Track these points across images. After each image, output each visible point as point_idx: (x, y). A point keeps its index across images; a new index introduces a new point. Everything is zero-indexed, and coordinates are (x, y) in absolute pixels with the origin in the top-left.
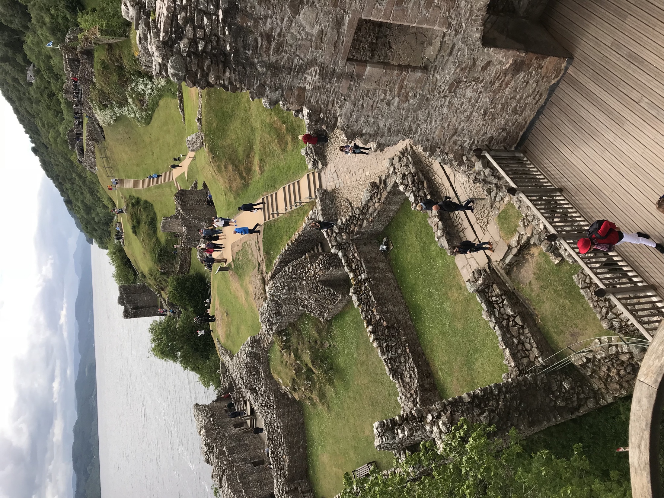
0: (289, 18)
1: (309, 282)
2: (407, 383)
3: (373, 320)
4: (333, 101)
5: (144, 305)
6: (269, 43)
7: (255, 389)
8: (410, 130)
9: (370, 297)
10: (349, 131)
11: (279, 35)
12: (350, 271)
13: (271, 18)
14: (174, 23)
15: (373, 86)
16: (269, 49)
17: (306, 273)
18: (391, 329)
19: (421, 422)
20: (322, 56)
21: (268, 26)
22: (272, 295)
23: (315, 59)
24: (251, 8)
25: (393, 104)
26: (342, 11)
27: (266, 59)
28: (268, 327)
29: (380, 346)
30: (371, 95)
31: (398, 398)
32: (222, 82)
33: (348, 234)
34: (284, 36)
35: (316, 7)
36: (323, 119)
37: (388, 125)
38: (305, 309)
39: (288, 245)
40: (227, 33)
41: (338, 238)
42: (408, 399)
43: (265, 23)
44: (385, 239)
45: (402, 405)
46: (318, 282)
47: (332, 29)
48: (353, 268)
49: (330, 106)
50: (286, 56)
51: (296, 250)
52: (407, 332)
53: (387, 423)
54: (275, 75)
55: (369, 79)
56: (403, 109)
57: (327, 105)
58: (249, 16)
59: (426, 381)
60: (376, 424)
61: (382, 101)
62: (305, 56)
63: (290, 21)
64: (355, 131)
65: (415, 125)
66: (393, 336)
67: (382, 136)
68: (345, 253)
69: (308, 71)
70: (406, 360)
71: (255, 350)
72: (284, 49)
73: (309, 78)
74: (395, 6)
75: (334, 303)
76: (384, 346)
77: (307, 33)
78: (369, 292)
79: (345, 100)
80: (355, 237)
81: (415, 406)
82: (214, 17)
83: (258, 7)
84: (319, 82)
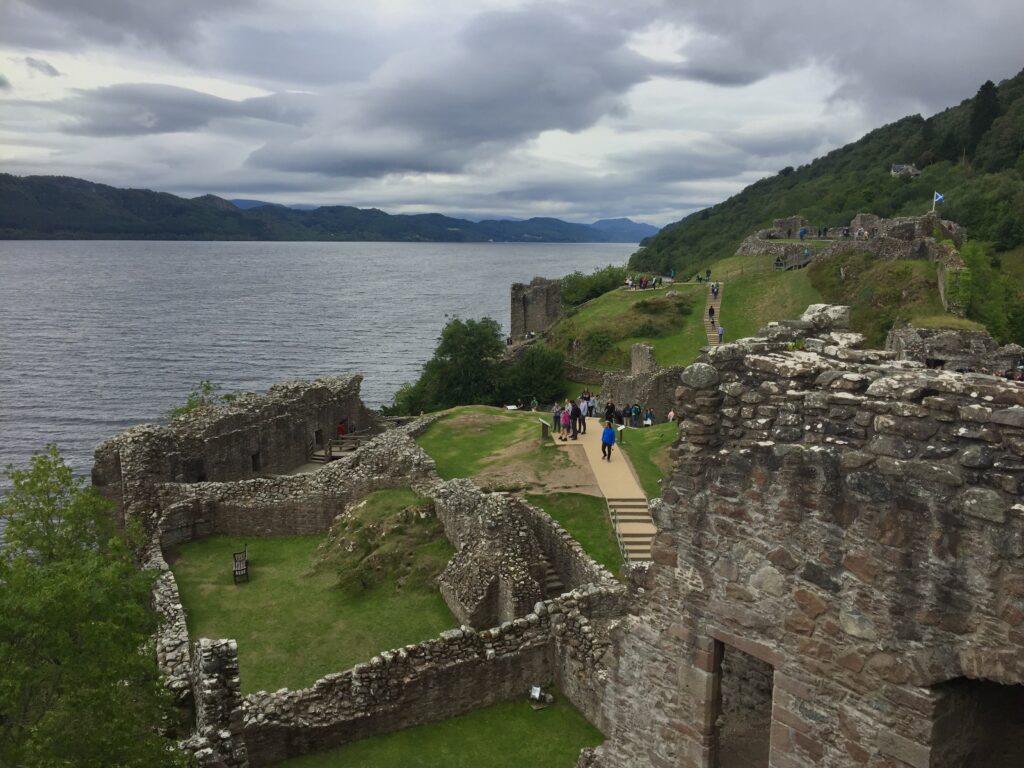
0: (766, 549)
1: (499, 561)
2: (307, 707)
3: (416, 660)
4: (659, 611)
5: (528, 313)
6: (732, 515)
7: (358, 465)
8: (625, 741)
9: (454, 660)
10: (622, 634)
11: (743, 531)
12: (501, 631)
13: (765, 521)
14: (766, 375)
15: (682, 682)
16: (724, 514)
17: (514, 558)
18: (396, 690)
19: (223, 719)
20: (718, 598)
21: (755, 515)
22: (485, 500)
23: (714, 586)
24: (776, 490)
25: (659, 713)
26: (780, 637)
27: (711, 508)
28: (442, 491)
29: (372, 668)
30: (670, 675)
31: (284, 690)
32: (683, 439)
33: (563, 634)
34: (742, 539)
35: (785, 594)
36: (636, 593)
37: (631, 701)
38: (460, 552)
39: (565, 533)
40: (742, 451)
41: (557, 615)
42: (280, 706)
43: (757, 510)
44: (551, 697)
45: (274, 695)
46: (497, 576)
47: (755, 618)
48: (507, 637)
49: (652, 605)
50: (716, 539)
51: (555, 545)
52: (390, 717)
53: (232, 663)
54: (692, 518)
55: (691, 674)
56: (652, 731)
57: (654, 600)
58: (765, 488)
59: (304, 741)
60: (233, 644)
61: (663, 694)
62: (717, 570)
63: (763, 551)
64: (622, 645)
65: (631, 750)
66: (385, 692)
67: (615, 690)
68: (533, 625)
69: (698, 572)
70: (345, 709)
71: (414, 469)
72: (725, 538)
73: (689, 574)
74: (793, 730)
75: (462, 600)
76: (371, 674)
77: (747, 577)
78: (462, 658)
79: (662, 631)
80: (559, 645)
81: (266, 717)
82: (765, 434)
83: (777, 501)
84: (684, 590)
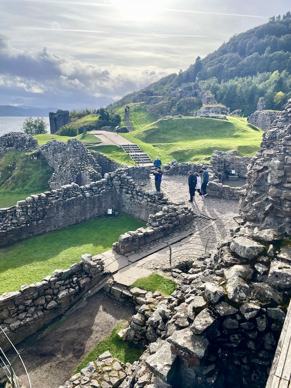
3: (51, 198)
5: (57, 123)
9: (70, 197)
12: (91, 186)
17: (87, 164)
18: (42, 213)
29: (27, 202)
41: (116, 177)
46: (80, 172)
48: (94, 188)
68: (105, 183)
70: (15, 223)
71: (27, 143)
76: (27, 206)
78: (75, 196)
